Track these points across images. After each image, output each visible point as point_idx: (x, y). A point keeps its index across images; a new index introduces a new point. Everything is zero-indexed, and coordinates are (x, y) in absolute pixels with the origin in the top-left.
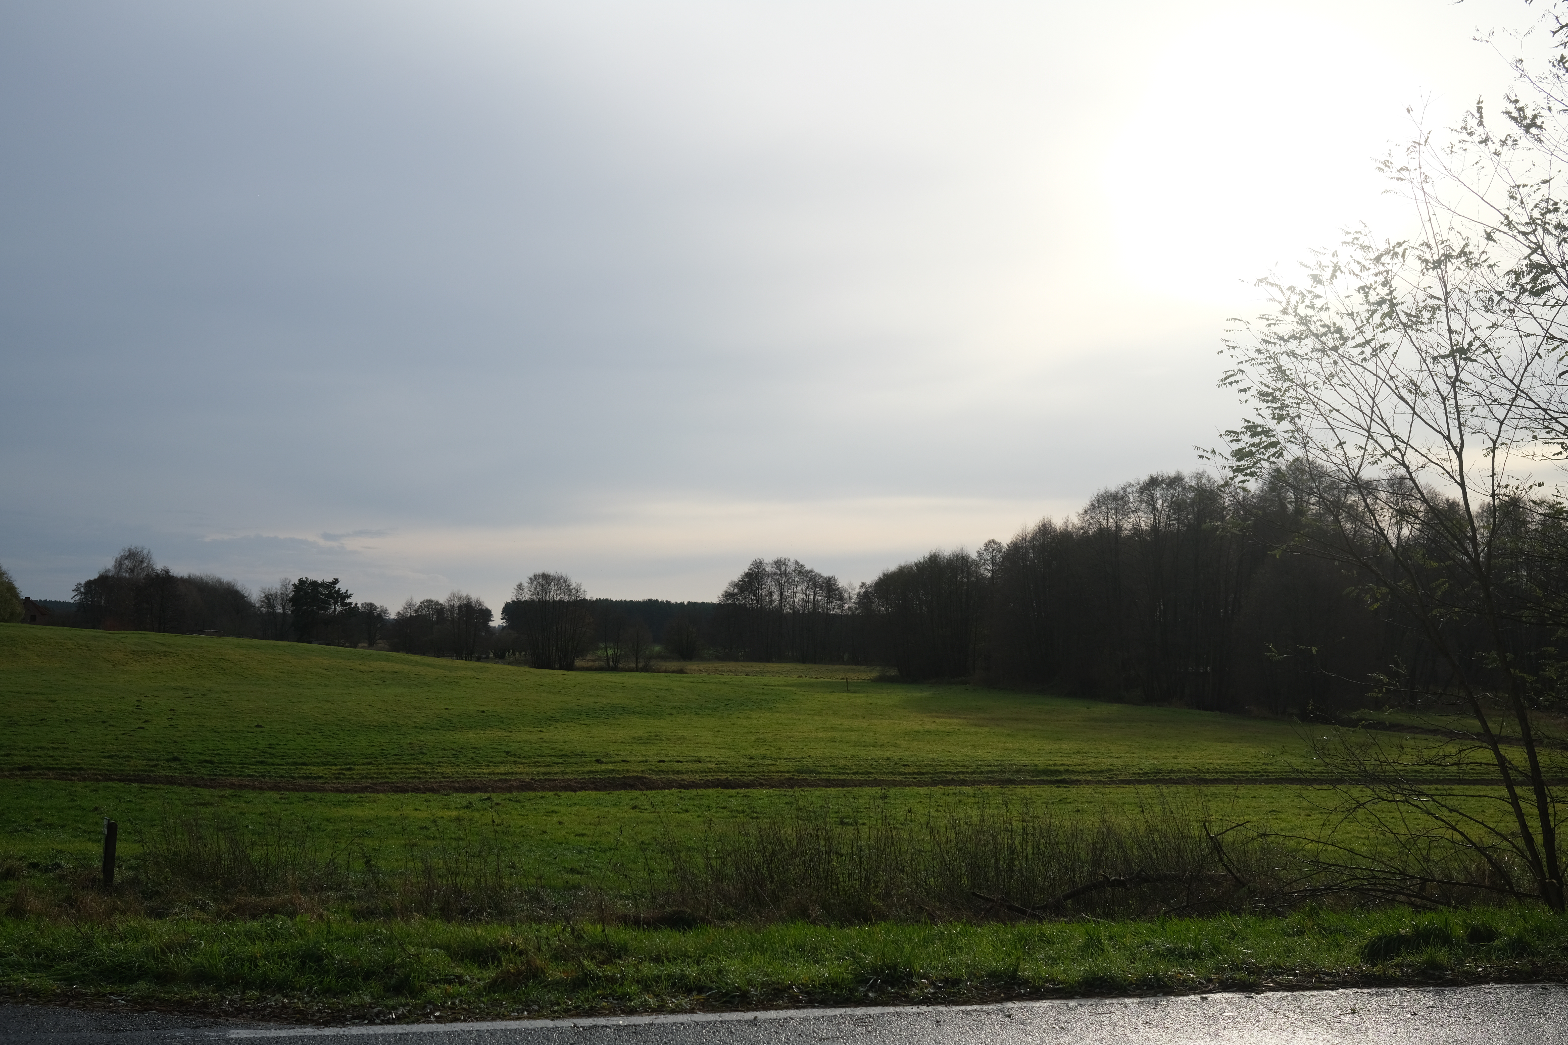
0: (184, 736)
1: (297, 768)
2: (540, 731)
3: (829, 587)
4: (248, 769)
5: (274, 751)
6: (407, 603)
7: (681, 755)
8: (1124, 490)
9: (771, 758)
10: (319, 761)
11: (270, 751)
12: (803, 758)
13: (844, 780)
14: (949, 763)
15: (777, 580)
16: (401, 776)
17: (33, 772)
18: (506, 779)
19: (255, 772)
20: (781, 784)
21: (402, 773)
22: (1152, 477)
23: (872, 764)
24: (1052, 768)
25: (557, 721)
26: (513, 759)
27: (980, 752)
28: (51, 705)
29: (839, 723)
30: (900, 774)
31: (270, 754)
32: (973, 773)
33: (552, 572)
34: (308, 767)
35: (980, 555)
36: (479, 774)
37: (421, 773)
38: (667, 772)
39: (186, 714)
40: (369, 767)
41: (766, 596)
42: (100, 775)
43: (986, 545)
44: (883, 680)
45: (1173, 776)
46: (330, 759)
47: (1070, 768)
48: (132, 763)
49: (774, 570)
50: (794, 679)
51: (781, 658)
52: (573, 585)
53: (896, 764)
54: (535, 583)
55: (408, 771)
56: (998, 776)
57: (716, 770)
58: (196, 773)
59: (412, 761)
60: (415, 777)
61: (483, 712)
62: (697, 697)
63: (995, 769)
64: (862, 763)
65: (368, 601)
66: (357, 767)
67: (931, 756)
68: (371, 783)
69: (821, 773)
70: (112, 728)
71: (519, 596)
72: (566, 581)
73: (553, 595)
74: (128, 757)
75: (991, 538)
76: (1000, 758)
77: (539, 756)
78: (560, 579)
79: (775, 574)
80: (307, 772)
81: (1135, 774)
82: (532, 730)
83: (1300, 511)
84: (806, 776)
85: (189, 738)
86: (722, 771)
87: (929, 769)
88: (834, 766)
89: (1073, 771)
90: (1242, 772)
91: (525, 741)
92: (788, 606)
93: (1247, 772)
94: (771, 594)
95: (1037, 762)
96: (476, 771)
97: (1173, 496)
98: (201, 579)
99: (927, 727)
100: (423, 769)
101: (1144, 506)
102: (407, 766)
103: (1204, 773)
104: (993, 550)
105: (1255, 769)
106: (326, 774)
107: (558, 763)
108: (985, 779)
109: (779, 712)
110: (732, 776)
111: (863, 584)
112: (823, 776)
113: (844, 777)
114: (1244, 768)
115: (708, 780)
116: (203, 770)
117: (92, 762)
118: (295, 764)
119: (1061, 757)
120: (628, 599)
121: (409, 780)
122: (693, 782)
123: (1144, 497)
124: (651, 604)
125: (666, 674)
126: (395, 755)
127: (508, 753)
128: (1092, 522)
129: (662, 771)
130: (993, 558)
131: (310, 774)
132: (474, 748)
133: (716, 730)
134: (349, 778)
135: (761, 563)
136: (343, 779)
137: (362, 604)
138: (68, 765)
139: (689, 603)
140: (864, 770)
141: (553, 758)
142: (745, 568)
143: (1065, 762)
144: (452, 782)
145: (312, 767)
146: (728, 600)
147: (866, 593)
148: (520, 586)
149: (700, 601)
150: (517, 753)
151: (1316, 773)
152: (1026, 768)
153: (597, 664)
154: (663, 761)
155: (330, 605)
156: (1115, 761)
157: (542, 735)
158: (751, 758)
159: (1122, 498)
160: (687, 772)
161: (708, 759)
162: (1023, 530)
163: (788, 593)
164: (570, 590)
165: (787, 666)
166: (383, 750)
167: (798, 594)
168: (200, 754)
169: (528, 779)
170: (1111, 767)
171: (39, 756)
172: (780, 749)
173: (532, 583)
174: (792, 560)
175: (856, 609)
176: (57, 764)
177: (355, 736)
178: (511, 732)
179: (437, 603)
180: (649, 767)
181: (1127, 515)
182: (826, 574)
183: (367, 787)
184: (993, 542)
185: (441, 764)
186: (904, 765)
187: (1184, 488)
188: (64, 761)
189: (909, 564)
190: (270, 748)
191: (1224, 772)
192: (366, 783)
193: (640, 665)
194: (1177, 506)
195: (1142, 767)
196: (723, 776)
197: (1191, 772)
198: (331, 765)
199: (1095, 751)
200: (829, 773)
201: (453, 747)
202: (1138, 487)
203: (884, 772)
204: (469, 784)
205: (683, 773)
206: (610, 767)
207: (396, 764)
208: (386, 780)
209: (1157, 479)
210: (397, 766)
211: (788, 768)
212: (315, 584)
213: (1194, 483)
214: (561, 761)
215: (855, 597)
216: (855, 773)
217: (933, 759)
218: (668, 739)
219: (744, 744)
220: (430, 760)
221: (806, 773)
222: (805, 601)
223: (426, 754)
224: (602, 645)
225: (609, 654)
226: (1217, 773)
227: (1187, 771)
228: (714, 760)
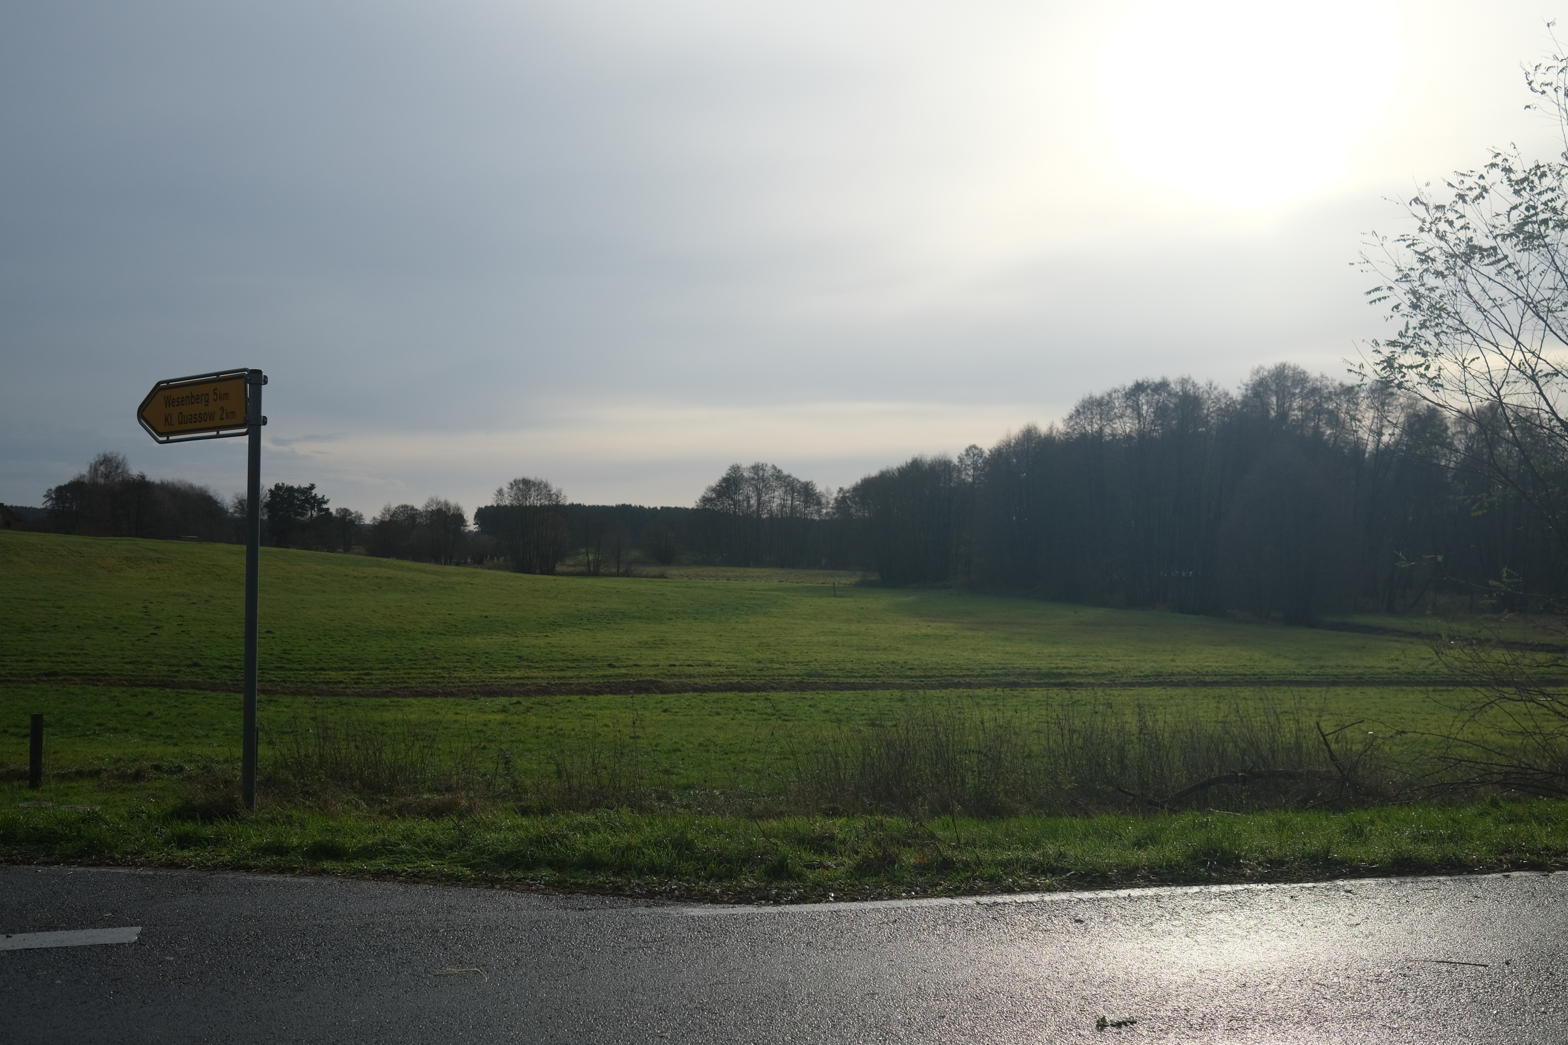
0: (199, 642)
1: (316, 674)
2: (546, 636)
3: (807, 492)
4: (269, 674)
5: (290, 657)
6: (385, 509)
7: (691, 659)
8: (1110, 395)
9: (778, 662)
10: (335, 666)
11: (286, 656)
12: (809, 662)
13: (853, 683)
14: (954, 666)
15: (754, 485)
16: (420, 681)
17: (60, 678)
18: (523, 684)
19: (276, 677)
20: (792, 688)
21: (420, 678)
22: (1137, 383)
23: (879, 668)
24: (1055, 671)
25: (560, 626)
26: (526, 664)
27: (981, 656)
28: (60, 611)
29: (837, 627)
30: (907, 677)
31: (287, 659)
32: (979, 676)
33: (531, 477)
34: (327, 672)
35: (961, 460)
36: (496, 678)
37: (439, 678)
38: (679, 676)
39: (195, 620)
40: (387, 672)
41: (743, 500)
42: (125, 680)
43: (967, 451)
44: (865, 585)
45: (1174, 679)
46: (346, 664)
47: (1073, 671)
48: (154, 669)
49: (752, 475)
50: (775, 583)
51: (758, 563)
52: (554, 491)
53: (902, 667)
54: (515, 488)
55: (425, 676)
56: (1003, 679)
57: (728, 674)
58: (218, 679)
59: (428, 666)
60: (433, 682)
61: (486, 617)
62: (692, 602)
63: (1000, 672)
64: (868, 666)
65: (343, 507)
66: (374, 672)
67: (934, 659)
68: (391, 688)
69: (830, 677)
70: (125, 634)
71: (499, 502)
72: (546, 486)
73: (534, 500)
74: (149, 662)
75: (972, 443)
76: (1002, 662)
77: (551, 660)
78: (540, 484)
79: (753, 479)
80: (327, 676)
81: (1136, 676)
82: (537, 634)
83: (1283, 415)
84: (816, 679)
85: (204, 644)
86: (733, 675)
87: (935, 672)
88: (841, 670)
89: (1076, 674)
90: (1240, 675)
91: (534, 646)
92: (765, 511)
93: (1245, 675)
94: (748, 498)
95: (1039, 666)
96: (493, 675)
97: (1159, 402)
98: (173, 484)
99: (924, 631)
100: (440, 674)
101: (1129, 411)
102: (424, 671)
103: (1203, 675)
104: (974, 456)
105: (1253, 671)
106: (345, 679)
107: (571, 668)
108: (990, 682)
109: (775, 617)
110: (743, 679)
111: (841, 489)
112: (832, 679)
113: (852, 681)
114: (1241, 671)
115: (720, 684)
116: (224, 675)
117: (115, 668)
118: (313, 669)
119: (1061, 660)
120: (601, 504)
121: (428, 685)
122: (706, 686)
123: (1130, 403)
124: (624, 510)
125: (648, 579)
126: (410, 660)
127: (520, 657)
128: (1076, 427)
129: (675, 675)
130: (975, 463)
131: (330, 679)
132: (485, 653)
133: (718, 634)
134: (369, 683)
135: (738, 468)
136: (363, 683)
137: (337, 510)
138: (92, 670)
139: (662, 507)
140: (871, 674)
141: (566, 663)
142: (721, 473)
143: (1067, 665)
144: (471, 686)
145: (330, 672)
146: (705, 505)
147: (844, 498)
148: (500, 492)
149: (673, 506)
150: (530, 658)
151: (1312, 675)
152: (1029, 671)
153: (579, 569)
154: (674, 666)
155: (307, 511)
156: (1115, 664)
157: (548, 640)
158: (759, 662)
159: (1108, 403)
160: (699, 676)
161: (718, 663)
162: (1007, 436)
163: (765, 498)
164: (551, 496)
165: (767, 571)
166: (396, 655)
167: (776, 499)
168: (219, 659)
169: (544, 683)
170: (1112, 670)
171: (62, 662)
172: (785, 653)
173: (512, 488)
174: (770, 465)
175: (834, 514)
176: (81, 670)
177: (366, 642)
178: (517, 637)
179: (412, 508)
180: (661, 671)
181: (1111, 421)
182: (803, 479)
183: (388, 692)
184: (974, 447)
185: (457, 669)
186: (911, 669)
187: (1170, 394)
188: (88, 666)
189: (890, 469)
190: (285, 653)
191: (1223, 675)
192: (386, 687)
193: (622, 570)
194: (1161, 411)
195: (1143, 669)
196: (735, 680)
197: (1191, 675)
198: (349, 670)
199: (1094, 655)
200: (838, 676)
201: (465, 652)
202: (1123, 393)
203: (892, 676)
204: (487, 689)
205: (695, 677)
206: (623, 671)
207: (412, 668)
208: (406, 685)
209: (1142, 385)
210: (414, 671)
211: (797, 671)
212: (291, 489)
213: (1178, 389)
214: (573, 665)
215: (832, 502)
216: (864, 677)
217: (938, 663)
218: (674, 644)
219: (749, 648)
220: (445, 665)
221: (816, 676)
222: (783, 506)
223: (440, 659)
224: (583, 550)
225: (590, 559)
226: (1216, 675)
227: (1187, 674)
228: (723, 664)
